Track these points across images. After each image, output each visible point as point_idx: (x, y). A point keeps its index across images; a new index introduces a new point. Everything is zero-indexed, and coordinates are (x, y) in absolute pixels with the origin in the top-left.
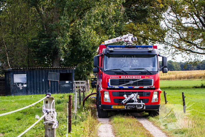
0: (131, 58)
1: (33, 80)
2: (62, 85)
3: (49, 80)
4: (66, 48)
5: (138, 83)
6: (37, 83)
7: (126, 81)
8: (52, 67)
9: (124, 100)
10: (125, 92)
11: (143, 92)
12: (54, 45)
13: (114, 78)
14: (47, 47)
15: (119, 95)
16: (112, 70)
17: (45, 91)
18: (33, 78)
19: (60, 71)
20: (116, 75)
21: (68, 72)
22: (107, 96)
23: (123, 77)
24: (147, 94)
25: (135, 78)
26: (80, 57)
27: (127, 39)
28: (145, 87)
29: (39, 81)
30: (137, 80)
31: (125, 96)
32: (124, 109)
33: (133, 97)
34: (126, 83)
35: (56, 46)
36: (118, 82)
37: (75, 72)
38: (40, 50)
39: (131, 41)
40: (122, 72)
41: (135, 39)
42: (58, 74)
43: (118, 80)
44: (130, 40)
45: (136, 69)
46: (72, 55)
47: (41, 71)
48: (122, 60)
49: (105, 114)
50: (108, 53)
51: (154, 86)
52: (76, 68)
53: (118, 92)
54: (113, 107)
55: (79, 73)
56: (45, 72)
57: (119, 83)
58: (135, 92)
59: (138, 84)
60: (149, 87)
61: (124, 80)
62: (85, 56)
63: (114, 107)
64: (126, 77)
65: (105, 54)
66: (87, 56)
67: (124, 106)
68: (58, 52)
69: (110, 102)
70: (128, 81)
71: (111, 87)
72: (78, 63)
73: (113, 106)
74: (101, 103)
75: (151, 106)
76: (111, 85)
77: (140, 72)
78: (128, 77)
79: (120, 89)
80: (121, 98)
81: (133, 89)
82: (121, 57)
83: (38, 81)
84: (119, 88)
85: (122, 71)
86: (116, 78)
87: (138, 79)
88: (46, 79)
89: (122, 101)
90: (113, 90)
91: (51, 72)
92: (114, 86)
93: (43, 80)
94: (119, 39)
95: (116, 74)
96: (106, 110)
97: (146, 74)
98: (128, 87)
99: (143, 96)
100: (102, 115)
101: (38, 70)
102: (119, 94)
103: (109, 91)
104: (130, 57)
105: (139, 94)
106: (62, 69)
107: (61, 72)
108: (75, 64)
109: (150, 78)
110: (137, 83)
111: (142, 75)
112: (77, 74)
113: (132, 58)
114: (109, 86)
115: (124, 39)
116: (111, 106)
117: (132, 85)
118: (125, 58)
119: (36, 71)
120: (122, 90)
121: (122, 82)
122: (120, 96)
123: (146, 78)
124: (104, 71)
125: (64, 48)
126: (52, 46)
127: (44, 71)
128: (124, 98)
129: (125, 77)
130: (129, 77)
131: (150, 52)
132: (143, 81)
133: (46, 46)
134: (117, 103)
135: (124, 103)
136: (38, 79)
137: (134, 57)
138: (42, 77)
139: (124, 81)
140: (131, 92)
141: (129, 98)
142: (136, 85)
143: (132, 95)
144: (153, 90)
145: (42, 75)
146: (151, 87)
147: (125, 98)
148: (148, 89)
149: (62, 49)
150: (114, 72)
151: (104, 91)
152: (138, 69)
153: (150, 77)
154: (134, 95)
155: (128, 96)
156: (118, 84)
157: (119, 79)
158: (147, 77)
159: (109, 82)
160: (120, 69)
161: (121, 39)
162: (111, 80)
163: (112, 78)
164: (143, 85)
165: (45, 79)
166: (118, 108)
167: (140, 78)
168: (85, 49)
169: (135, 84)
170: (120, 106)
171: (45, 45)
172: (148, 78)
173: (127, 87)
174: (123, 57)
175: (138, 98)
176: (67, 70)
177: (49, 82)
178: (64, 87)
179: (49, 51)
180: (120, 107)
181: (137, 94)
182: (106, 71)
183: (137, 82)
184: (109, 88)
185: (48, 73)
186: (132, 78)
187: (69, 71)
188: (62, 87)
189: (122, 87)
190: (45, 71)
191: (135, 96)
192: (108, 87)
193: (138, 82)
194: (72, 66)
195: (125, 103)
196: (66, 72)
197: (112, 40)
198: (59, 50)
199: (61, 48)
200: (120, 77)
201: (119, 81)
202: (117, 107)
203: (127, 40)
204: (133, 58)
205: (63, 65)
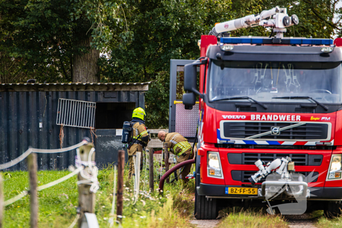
0: (279, 70)
1: (8, 125)
2: (105, 142)
3: (60, 126)
4: (118, 20)
5: (294, 133)
6: (19, 133)
7: (262, 128)
8: (70, 83)
9: (257, 174)
10: (259, 155)
11: (304, 156)
12: (78, 8)
13: (232, 119)
14: (55, 15)
15: (244, 161)
16: (228, 99)
17: (46, 160)
18: (8, 119)
19: (96, 95)
20: (237, 113)
21: (124, 99)
22: (214, 163)
23: (255, 117)
24: (316, 160)
25: (286, 120)
26: (164, 48)
27: (273, 20)
28: (311, 143)
29: (28, 126)
30: (289, 124)
31: (259, 163)
32: (257, 195)
33: (278, 168)
34: (262, 132)
35: (84, 12)
36: (244, 129)
37: (146, 99)
38: (29, 23)
39: (283, 26)
40: (254, 106)
41: (293, 22)
42: (91, 105)
43: (244, 125)
44: (280, 25)
45: (288, 98)
46: (139, 43)
47: (35, 94)
48: (257, 75)
49: (210, 210)
50: (218, 58)
51: (332, 142)
52: (150, 85)
53: (242, 153)
54: (229, 191)
55: (160, 103)
56: (48, 99)
57: (246, 132)
58: (285, 155)
59: (291, 135)
60: (318, 141)
61: (257, 123)
62: (180, 46)
63: (232, 190)
64: (264, 117)
65: (212, 60)
66: (187, 45)
67: (256, 189)
68: (92, 30)
69: (223, 178)
70: (267, 126)
71: (225, 142)
72: (158, 71)
73: (229, 189)
74: (201, 181)
75: (324, 189)
76: (225, 136)
77: (298, 106)
78: (268, 116)
79: (247, 146)
80: (249, 168)
81: (279, 146)
82: (255, 68)
83: (22, 127)
84: (244, 143)
85: (252, 103)
86: (237, 119)
87: (294, 124)
88: (50, 123)
89: (250, 177)
90: (229, 148)
91: (67, 98)
92: (232, 140)
93: (41, 125)
94: (251, 20)
95: (238, 109)
96: (213, 199)
97: (314, 111)
98: (267, 141)
99: (304, 164)
100: (202, 211)
101: (25, 90)
102: (246, 159)
103: (220, 150)
104: (278, 68)
105: (293, 160)
106: (104, 90)
107: (101, 99)
108: (148, 72)
109: (324, 120)
110: (289, 133)
111: (304, 112)
112: (156, 105)
113: (281, 70)
114: (221, 139)
115: (265, 21)
116: (224, 189)
117: (278, 137)
118: (265, 69)
119: (18, 93)
120: (252, 149)
121: (252, 128)
122: (246, 163)
123: (314, 121)
124: (210, 102)
125: (112, 19)
126: (73, 11)
127: (44, 94)
128: (257, 170)
129: (261, 118)
130: (270, 118)
131: (325, 54)
132: (305, 129)
133: (49, 11)
134: (240, 182)
135: (256, 182)
136: (23, 121)
137: (287, 68)
138: (38, 115)
139: (257, 128)
140: (275, 155)
141: (268, 169)
142: (288, 138)
143: (277, 162)
144: (330, 150)
145: (38, 108)
146: (324, 142)
147: (259, 170)
148: (318, 147)
149: (106, 23)
150: (232, 105)
151: (207, 152)
152: (292, 98)
153: (323, 118)
154: (282, 161)
155: (266, 163)
156: (244, 133)
157: (246, 123)
158: (316, 119)
159: (221, 129)
160: (248, 98)
161: (257, 21)
162: (225, 123)
163: (227, 119)
164: (304, 138)
165: (48, 120)
166: (242, 193)
167: (296, 119)
168: (182, 22)
169: (285, 135)
170: (247, 189)
171: (48, 9)
172: (317, 121)
173: (264, 142)
174: (259, 68)
175: (290, 169)
176: (119, 92)
177: (59, 132)
178: (111, 148)
179: (61, 27)
180: (246, 191)
181: (290, 159)
182: (214, 101)
183: (289, 129)
184: (220, 144)
185: (56, 101)
186: (279, 120)
187: (129, 96)
188: (104, 148)
189: (253, 141)
190: (47, 93)
191: (283, 163)
192: (218, 140)
193: (291, 130)
194: (138, 79)
195: (258, 182)
196: (116, 101)
197: (235, 23)
198: (96, 25)
199: (103, 18)
200: (249, 118)
201: (246, 128)
202: (238, 191)
203: (273, 25)
204: (285, 70)
205: (106, 75)
